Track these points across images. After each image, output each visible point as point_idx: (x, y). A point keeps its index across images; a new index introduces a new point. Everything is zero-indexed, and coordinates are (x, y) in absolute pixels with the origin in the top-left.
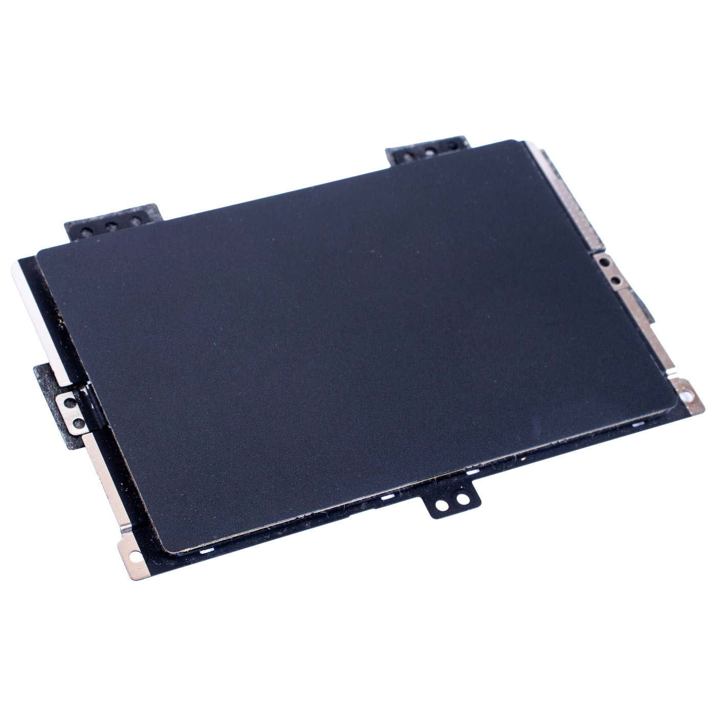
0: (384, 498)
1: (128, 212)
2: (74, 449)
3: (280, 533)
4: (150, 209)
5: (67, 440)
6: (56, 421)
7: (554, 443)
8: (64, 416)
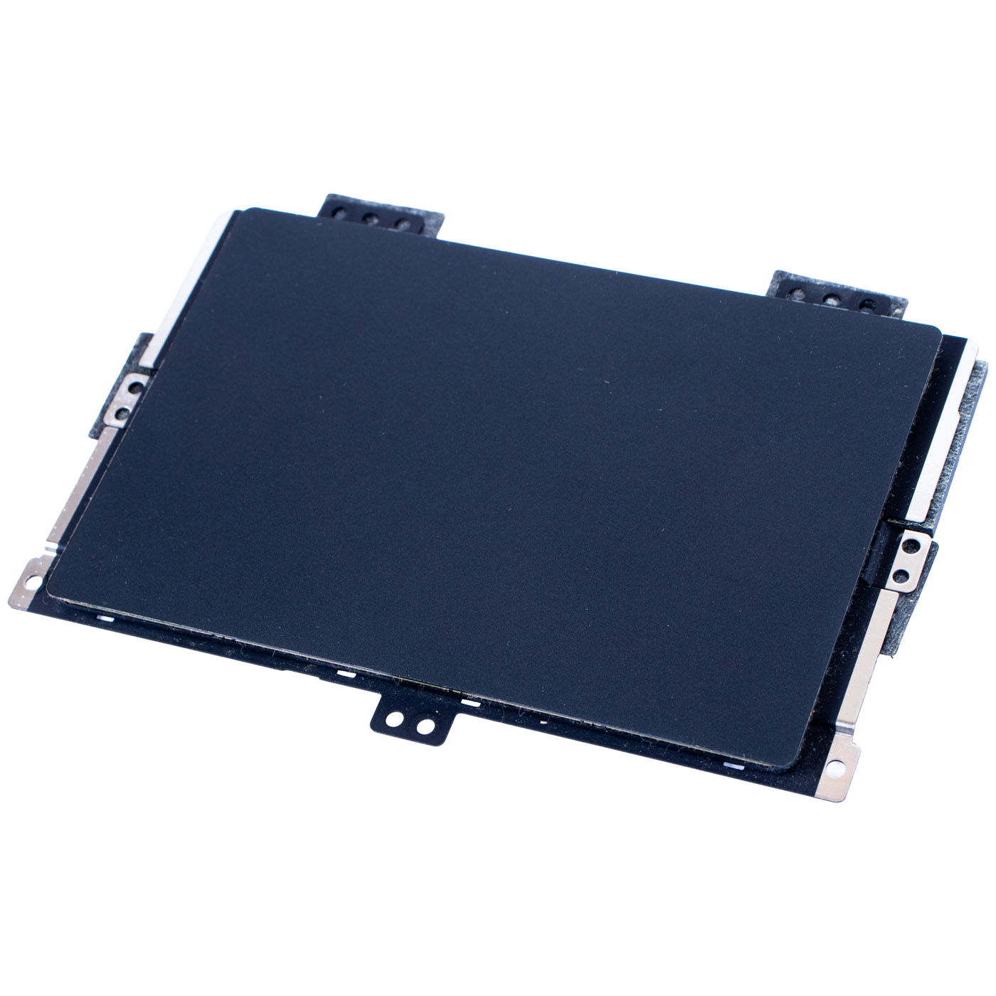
0: (340, 673)
1: (407, 211)
2: (91, 437)
3: (193, 644)
4: (433, 218)
7: (598, 725)
8: (117, 398)
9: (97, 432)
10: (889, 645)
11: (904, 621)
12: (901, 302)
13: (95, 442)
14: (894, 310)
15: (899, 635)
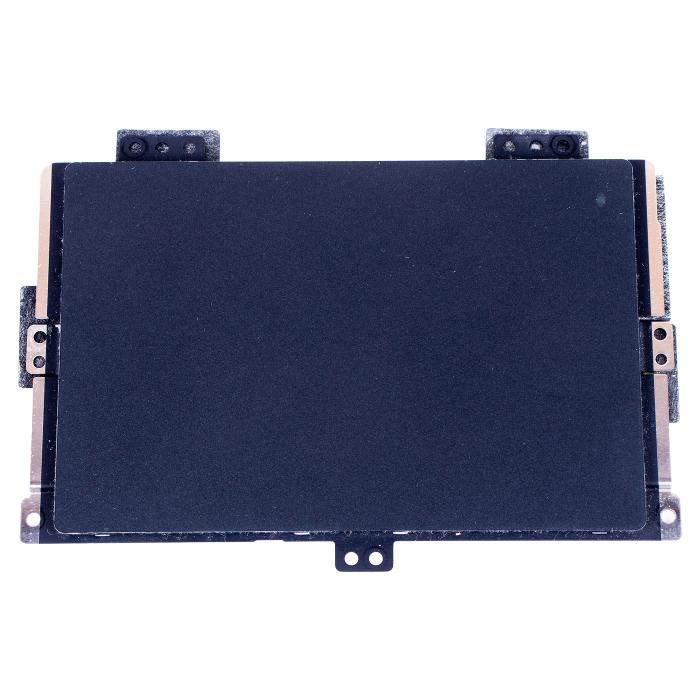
0: (296, 533)
2: (24, 387)
3: (179, 538)
5: (22, 376)
6: (20, 352)
8: (28, 349)
9: (27, 381)
10: (673, 415)
11: (676, 394)
12: (583, 135)
13: (30, 390)
14: (581, 143)
15: (676, 405)
